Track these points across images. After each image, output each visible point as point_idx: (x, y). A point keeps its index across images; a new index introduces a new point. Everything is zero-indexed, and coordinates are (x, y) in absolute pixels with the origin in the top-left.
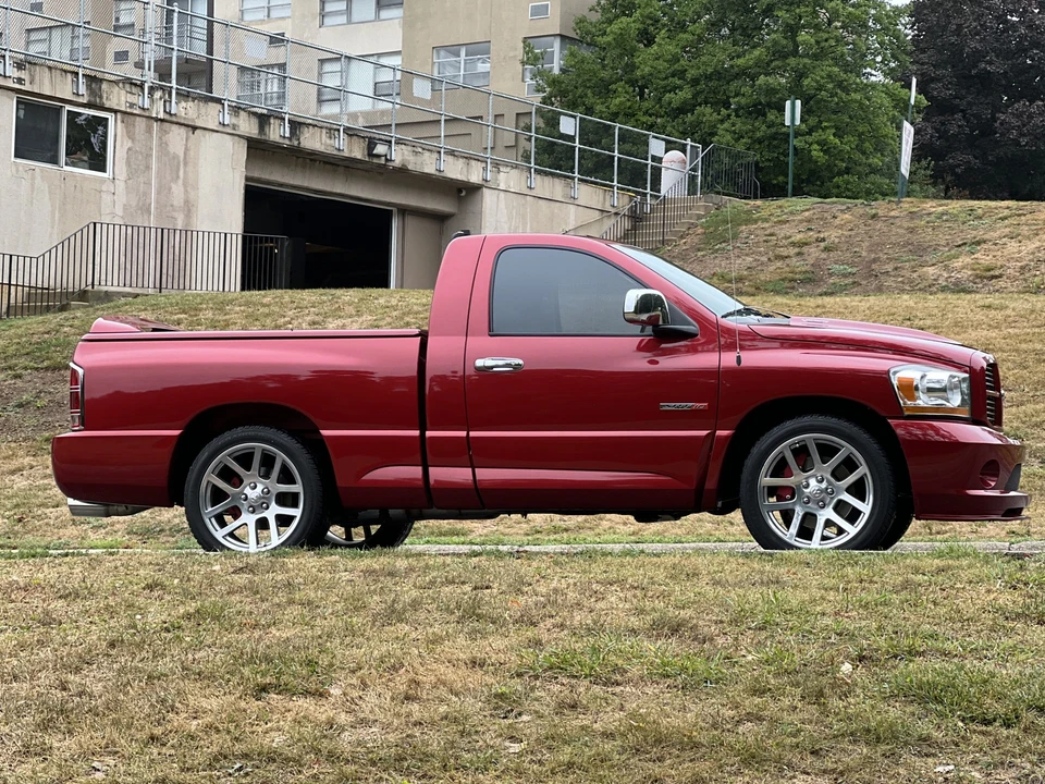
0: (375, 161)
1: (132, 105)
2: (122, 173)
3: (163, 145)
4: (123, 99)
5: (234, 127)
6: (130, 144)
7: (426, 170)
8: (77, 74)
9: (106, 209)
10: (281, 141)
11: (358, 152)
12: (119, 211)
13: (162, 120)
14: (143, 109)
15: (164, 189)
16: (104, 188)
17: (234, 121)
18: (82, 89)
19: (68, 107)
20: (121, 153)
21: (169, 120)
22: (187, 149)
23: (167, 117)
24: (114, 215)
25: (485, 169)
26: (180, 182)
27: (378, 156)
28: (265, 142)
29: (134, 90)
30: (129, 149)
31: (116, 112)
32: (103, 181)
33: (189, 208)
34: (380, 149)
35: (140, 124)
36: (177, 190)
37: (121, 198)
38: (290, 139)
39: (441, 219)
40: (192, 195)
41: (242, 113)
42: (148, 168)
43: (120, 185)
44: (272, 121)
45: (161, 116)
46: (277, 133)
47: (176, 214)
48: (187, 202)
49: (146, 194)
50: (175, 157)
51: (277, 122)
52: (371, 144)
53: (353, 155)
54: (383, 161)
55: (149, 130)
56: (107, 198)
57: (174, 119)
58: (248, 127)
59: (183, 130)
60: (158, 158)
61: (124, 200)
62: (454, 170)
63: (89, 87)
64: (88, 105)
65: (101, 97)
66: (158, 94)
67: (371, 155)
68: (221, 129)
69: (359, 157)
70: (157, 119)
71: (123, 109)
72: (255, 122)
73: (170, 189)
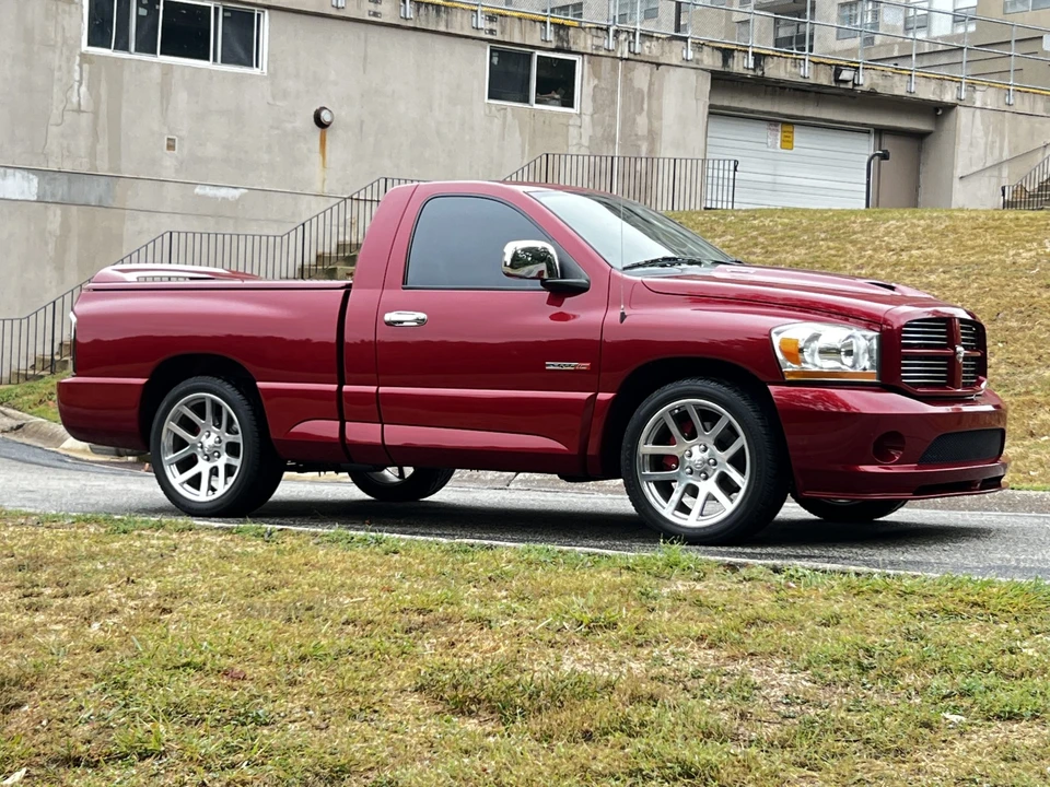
0: (842, 86)
1: (598, 48)
2: (588, 107)
3: (628, 81)
4: (589, 42)
5: (698, 61)
6: (596, 82)
7: (896, 92)
8: (545, 22)
9: (573, 141)
10: (745, 72)
11: (825, 79)
12: (585, 141)
13: (627, 59)
14: (609, 50)
15: (629, 122)
16: (571, 122)
17: (697, 56)
18: (550, 36)
19: (538, 53)
20: (588, 90)
21: (633, 59)
22: (651, 84)
23: (632, 56)
24: (580, 145)
25: (959, 89)
26: (645, 113)
27: (846, 82)
28: (729, 73)
29: (600, 33)
30: (595, 87)
31: (582, 54)
32: (570, 115)
33: (653, 136)
34: (846, 75)
35: (606, 64)
36: (642, 121)
37: (587, 131)
38: (754, 70)
39: (920, 137)
40: (656, 124)
41: (705, 48)
42: (614, 102)
43: (587, 119)
44: (736, 54)
45: (626, 55)
46: (742, 65)
47: (639, 143)
48: (651, 132)
49: (612, 126)
50: (640, 91)
51: (741, 54)
52: (838, 69)
53: (819, 82)
54: (850, 85)
55: (615, 69)
56: (573, 131)
57: (638, 57)
58: (713, 61)
59: (647, 68)
60: (623, 95)
61: (590, 132)
62: (927, 92)
63: (557, 34)
64: (557, 50)
65: (568, 42)
66: (623, 37)
67: (837, 80)
68: (684, 64)
69: (825, 83)
70: (622, 59)
71: (589, 51)
72: (719, 55)
73: (635, 120)
